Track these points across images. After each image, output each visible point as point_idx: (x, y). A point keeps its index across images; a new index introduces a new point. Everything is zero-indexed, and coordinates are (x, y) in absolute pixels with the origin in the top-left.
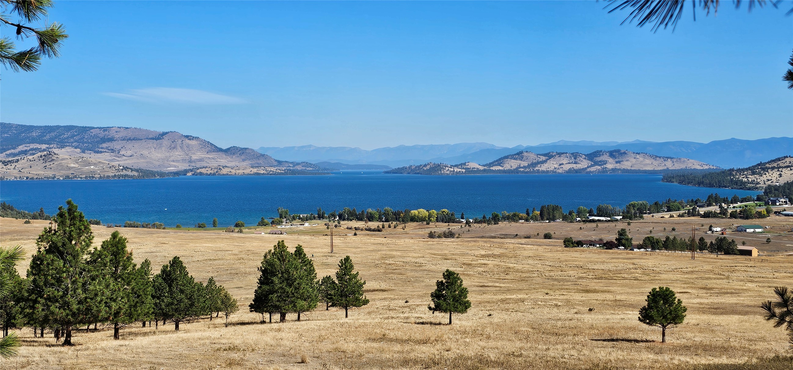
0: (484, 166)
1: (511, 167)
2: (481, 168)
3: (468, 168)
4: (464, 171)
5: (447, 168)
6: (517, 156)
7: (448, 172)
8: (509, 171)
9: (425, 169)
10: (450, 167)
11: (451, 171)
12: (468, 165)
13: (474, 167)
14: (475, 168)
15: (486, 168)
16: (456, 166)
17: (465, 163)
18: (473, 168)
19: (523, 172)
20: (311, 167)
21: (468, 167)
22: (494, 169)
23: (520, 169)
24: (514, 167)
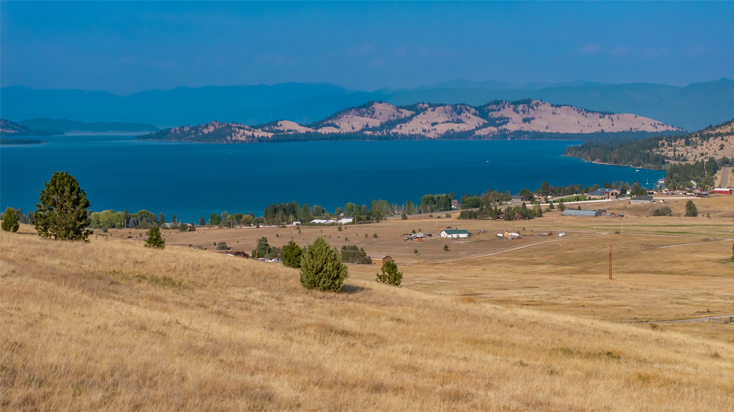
0: (308, 126)
1: (353, 128)
2: (303, 130)
3: (280, 131)
4: (270, 135)
5: (242, 131)
6: (363, 110)
7: (243, 138)
8: (348, 136)
9: (206, 131)
10: (248, 130)
11: (248, 137)
12: (281, 125)
13: (289, 128)
14: (291, 131)
15: (311, 130)
16: (261, 127)
17: (277, 121)
18: (288, 131)
19: (371, 137)
20: (13, 129)
21: (281, 128)
22: (323, 133)
23: (365, 133)
24: (358, 128)
